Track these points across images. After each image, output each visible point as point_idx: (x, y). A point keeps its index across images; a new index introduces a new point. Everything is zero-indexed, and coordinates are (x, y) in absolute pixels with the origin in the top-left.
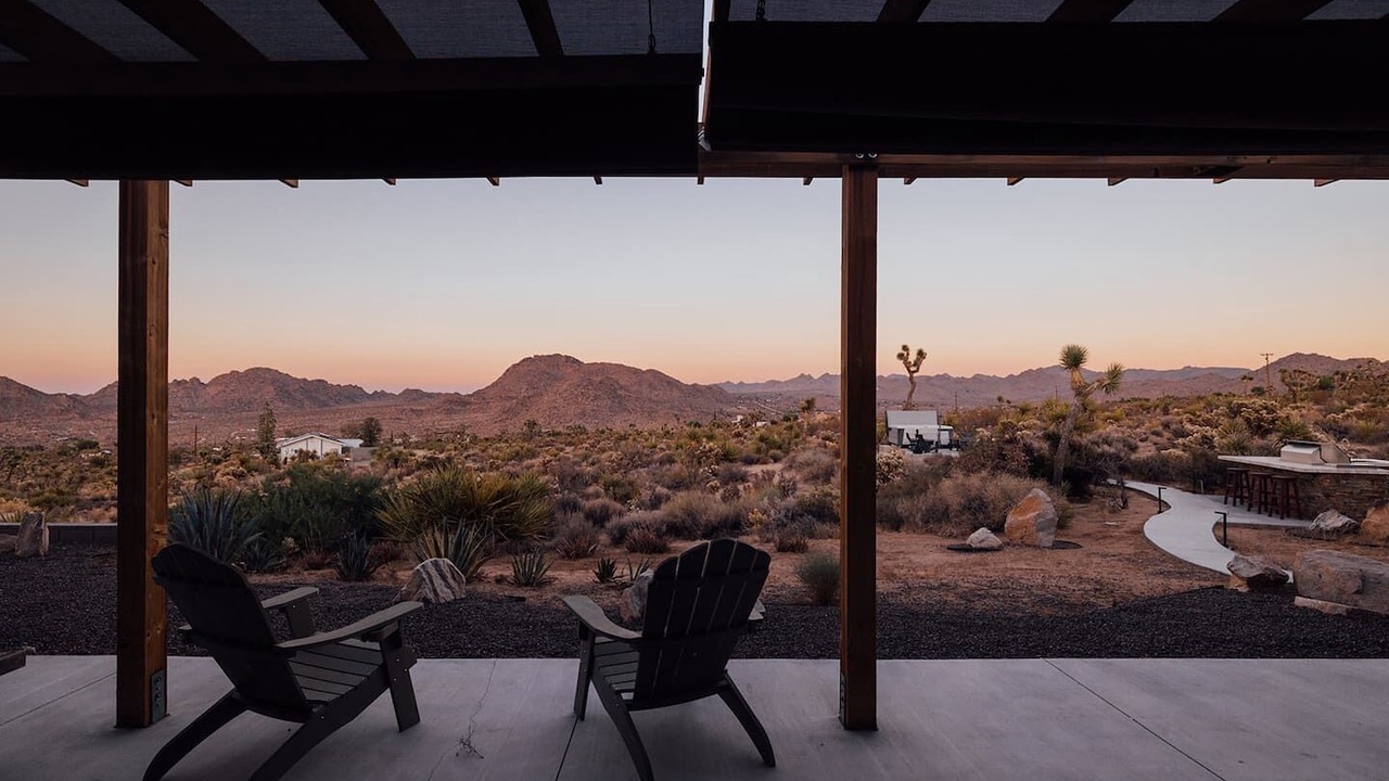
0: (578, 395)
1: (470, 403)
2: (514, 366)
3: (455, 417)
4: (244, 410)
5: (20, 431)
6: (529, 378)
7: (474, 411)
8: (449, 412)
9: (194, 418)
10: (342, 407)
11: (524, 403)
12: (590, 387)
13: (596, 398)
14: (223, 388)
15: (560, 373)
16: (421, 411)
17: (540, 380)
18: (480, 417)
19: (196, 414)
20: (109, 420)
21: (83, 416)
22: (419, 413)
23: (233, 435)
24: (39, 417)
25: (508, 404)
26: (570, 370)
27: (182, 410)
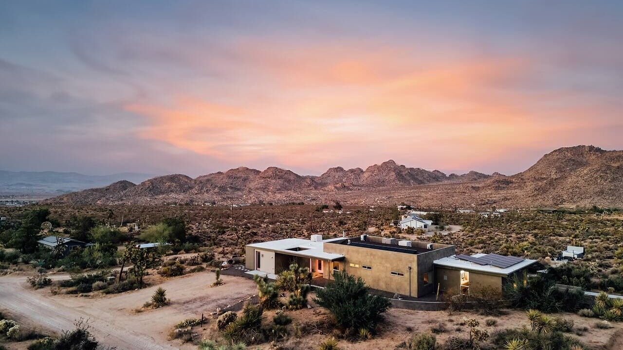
0: (597, 178)
1: (512, 182)
2: (546, 156)
3: (501, 192)
4: (381, 186)
5: (295, 194)
6: (557, 164)
7: (515, 188)
8: (498, 188)
9: (359, 190)
10: (431, 184)
11: (552, 183)
12: (608, 172)
13: (614, 180)
14: (371, 173)
15: (585, 160)
16: (479, 187)
17: (567, 166)
18: (518, 192)
19: (359, 188)
20: (325, 190)
21: (316, 188)
22: (477, 189)
23: (376, 200)
24: (300, 188)
25: (540, 184)
26: (594, 157)
27: (353, 185)
